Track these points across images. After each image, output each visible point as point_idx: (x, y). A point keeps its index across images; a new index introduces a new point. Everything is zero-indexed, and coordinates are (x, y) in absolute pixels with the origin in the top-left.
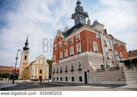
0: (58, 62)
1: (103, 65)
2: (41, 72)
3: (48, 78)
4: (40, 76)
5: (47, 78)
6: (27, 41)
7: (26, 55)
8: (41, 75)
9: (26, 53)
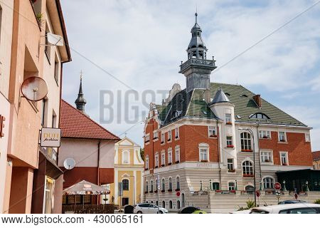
0: (152, 172)
1: (218, 184)
2: (125, 185)
6: (80, 95)
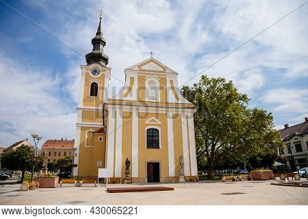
2: (153, 139)
3: (195, 172)
4: (149, 164)
5: (187, 173)
6: (99, 33)
7: (95, 79)
8: (153, 155)
9: (95, 72)
